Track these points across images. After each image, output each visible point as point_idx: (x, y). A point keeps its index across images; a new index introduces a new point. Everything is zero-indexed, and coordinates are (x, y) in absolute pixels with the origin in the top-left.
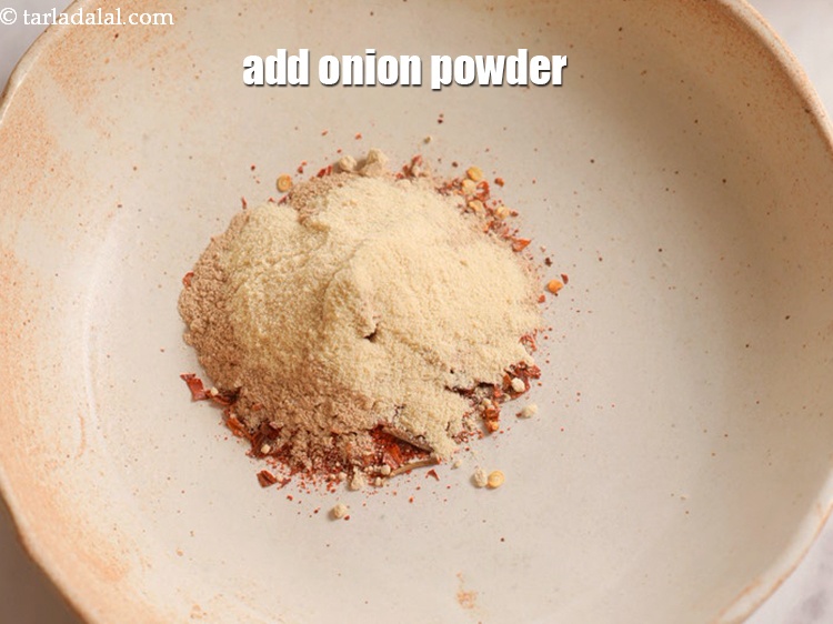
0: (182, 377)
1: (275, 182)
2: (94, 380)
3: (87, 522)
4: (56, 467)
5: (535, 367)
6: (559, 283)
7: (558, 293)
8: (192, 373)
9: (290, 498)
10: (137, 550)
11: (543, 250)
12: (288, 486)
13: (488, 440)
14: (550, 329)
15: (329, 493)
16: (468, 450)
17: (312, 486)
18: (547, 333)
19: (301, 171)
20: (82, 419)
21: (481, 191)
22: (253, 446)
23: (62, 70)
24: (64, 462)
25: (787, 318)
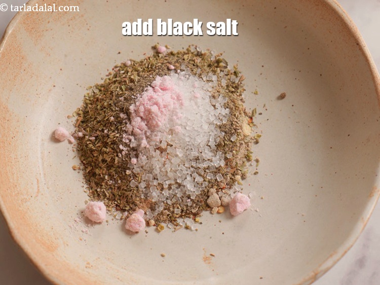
2: (43, 163)
3: (40, 226)
4: (26, 201)
10: (62, 238)
20: (38, 180)
23: (29, 26)
24: (30, 199)
25: (349, 135)
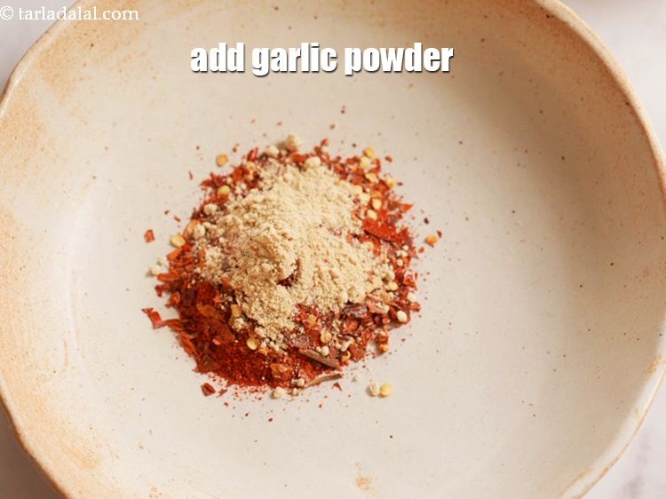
0: (143, 310)
1: (215, 158)
2: (75, 313)
3: (69, 423)
4: (45, 380)
5: (416, 303)
6: (434, 238)
7: (434, 245)
8: (151, 307)
9: (226, 404)
10: (108, 445)
11: (423, 212)
12: (225, 395)
13: (379, 359)
14: (428, 273)
15: (256, 400)
16: (364, 367)
17: (244, 395)
18: (426, 276)
19: (235, 150)
20: (65, 343)
21: (375, 166)
22: (198, 364)
23: (50, 72)
24: (51, 376)
25: (612, 264)
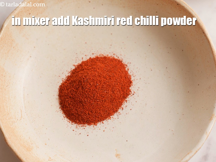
2: (24, 101)
3: (23, 136)
9: (73, 130)
10: (35, 143)
15: (83, 129)
17: (79, 127)
20: (21, 110)
24: (17, 121)
25: (198, 85)
